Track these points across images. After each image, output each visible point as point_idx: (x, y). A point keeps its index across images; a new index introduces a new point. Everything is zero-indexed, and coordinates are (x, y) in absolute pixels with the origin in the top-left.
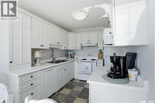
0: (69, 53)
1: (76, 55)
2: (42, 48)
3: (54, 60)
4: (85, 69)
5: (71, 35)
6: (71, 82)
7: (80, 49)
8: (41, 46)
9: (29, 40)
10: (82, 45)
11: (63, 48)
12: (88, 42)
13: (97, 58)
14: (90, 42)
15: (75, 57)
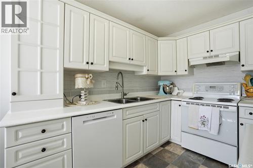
0: (161, 83)
1: (176, 88)
2: (91, 68)
3: (125, 97)
4: (200, 125)
5: (162, 43)
6: (162, 148)
7: (186, 73)
8: (88, 63)
9: (58, 51)
10: (192, 64)
11: (145, 72)
12: (208, 55)
13: (237, 97)
14: (212, 54)
15: (175, 93)
